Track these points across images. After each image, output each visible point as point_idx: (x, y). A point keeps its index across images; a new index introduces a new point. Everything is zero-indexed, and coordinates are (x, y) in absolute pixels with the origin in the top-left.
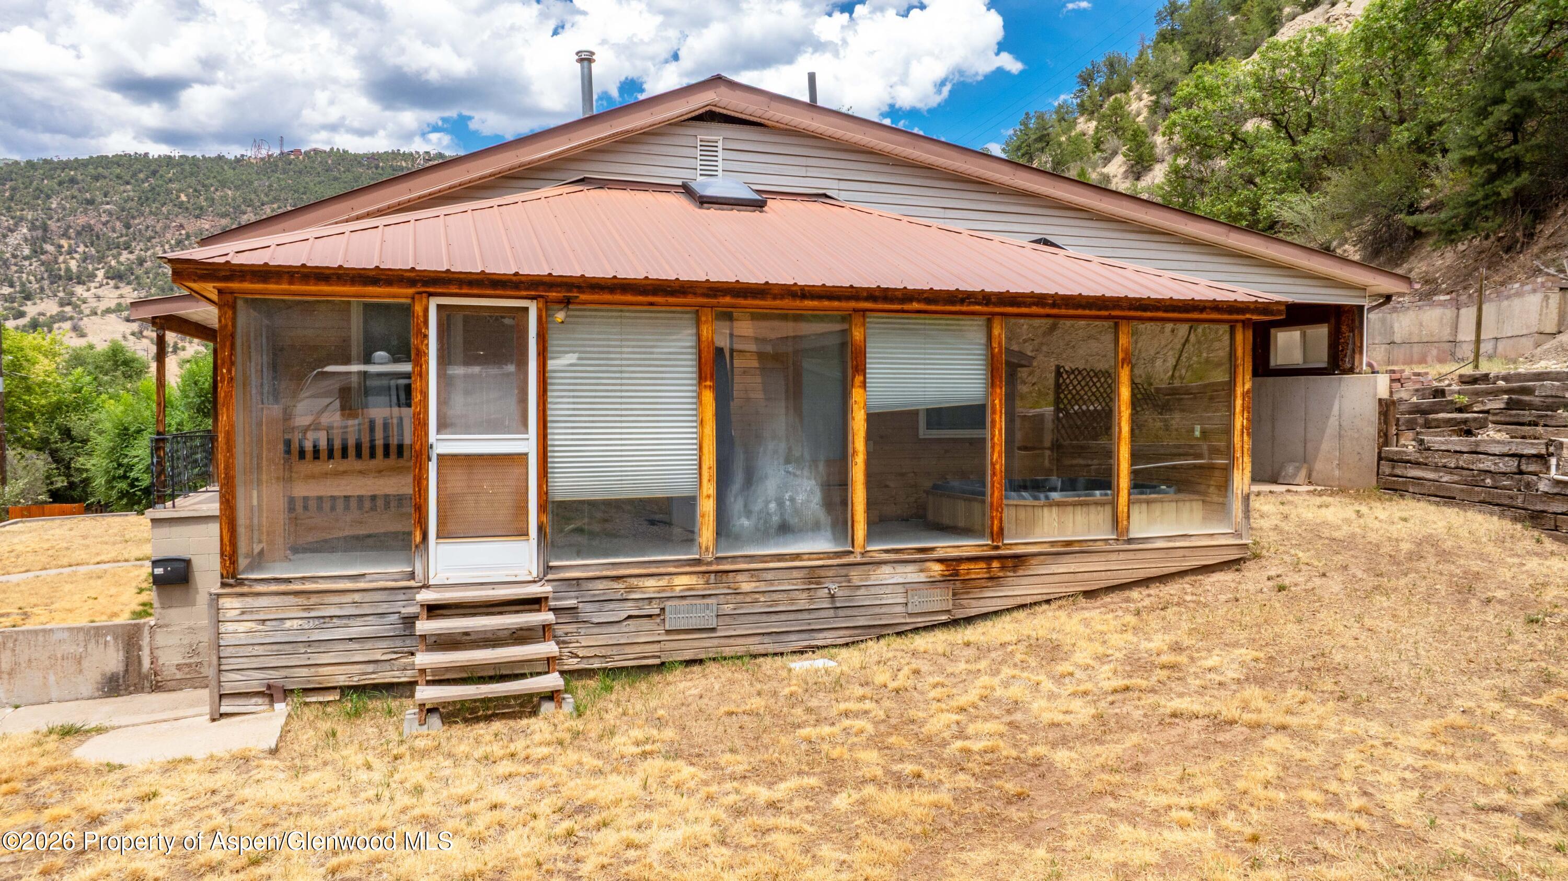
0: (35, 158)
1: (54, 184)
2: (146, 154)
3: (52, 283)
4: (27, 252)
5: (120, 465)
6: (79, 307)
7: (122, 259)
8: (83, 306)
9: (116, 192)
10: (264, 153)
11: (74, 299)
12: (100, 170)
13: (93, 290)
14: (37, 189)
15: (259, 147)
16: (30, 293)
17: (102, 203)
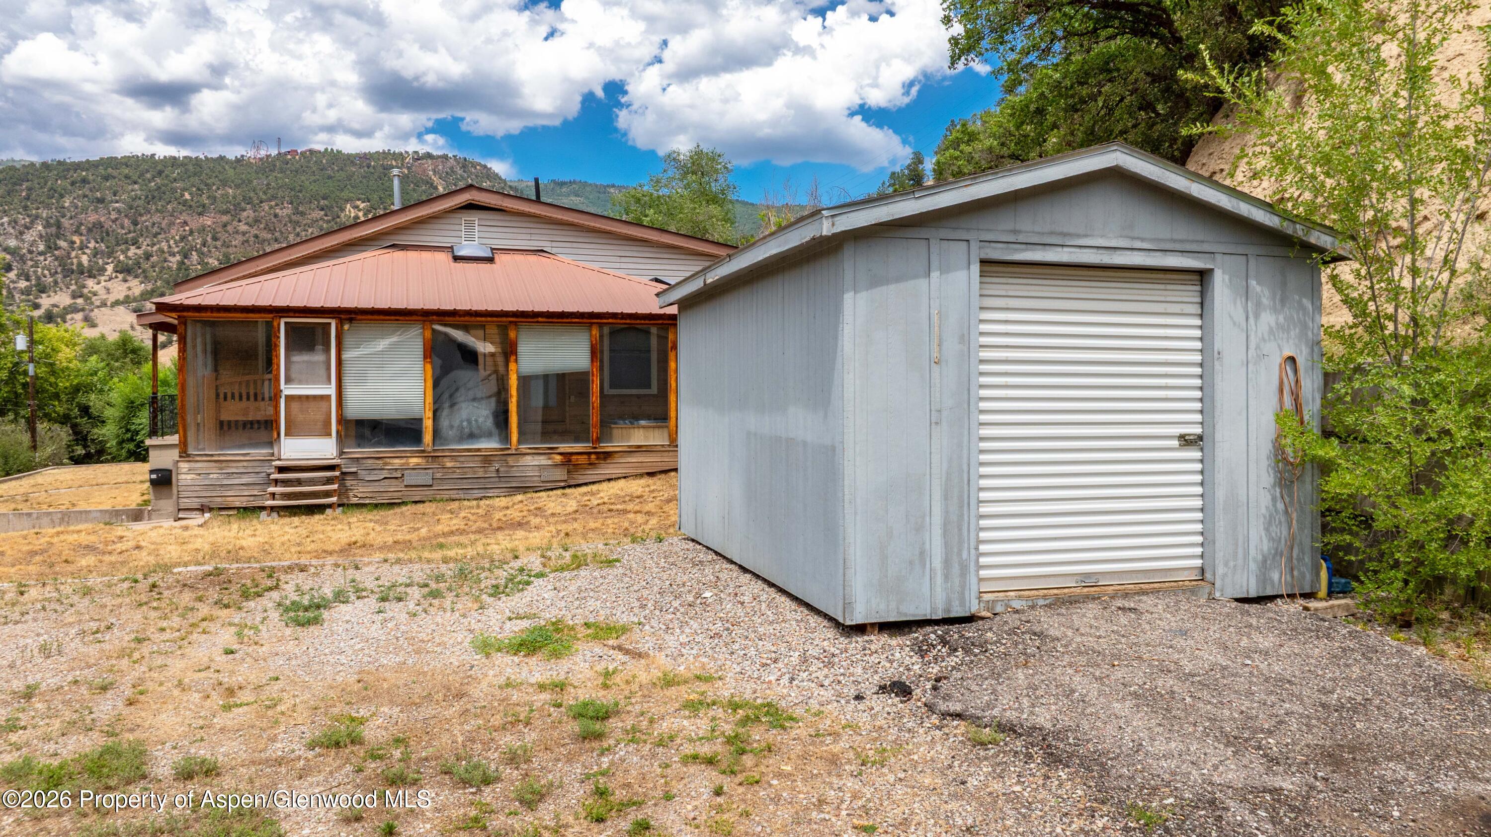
0: (48, 158)
1: (66, 183)
2: (153, 155)
3: (65, 277)
4: (42, 248)
5: (128, 430)
6: (90, 299)
7: (130, 254)
8: (94, 298)
9: (124, 192)
10: (263, 153)
11: (85, 291)
12: (110, 170)
13: (103, 284)
14: (51, 189)
15: (258, 148)
16: (45, 287)
17: (112, 202)
